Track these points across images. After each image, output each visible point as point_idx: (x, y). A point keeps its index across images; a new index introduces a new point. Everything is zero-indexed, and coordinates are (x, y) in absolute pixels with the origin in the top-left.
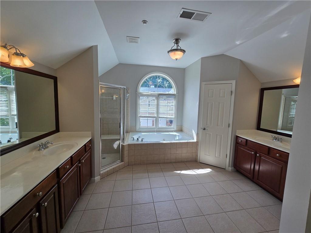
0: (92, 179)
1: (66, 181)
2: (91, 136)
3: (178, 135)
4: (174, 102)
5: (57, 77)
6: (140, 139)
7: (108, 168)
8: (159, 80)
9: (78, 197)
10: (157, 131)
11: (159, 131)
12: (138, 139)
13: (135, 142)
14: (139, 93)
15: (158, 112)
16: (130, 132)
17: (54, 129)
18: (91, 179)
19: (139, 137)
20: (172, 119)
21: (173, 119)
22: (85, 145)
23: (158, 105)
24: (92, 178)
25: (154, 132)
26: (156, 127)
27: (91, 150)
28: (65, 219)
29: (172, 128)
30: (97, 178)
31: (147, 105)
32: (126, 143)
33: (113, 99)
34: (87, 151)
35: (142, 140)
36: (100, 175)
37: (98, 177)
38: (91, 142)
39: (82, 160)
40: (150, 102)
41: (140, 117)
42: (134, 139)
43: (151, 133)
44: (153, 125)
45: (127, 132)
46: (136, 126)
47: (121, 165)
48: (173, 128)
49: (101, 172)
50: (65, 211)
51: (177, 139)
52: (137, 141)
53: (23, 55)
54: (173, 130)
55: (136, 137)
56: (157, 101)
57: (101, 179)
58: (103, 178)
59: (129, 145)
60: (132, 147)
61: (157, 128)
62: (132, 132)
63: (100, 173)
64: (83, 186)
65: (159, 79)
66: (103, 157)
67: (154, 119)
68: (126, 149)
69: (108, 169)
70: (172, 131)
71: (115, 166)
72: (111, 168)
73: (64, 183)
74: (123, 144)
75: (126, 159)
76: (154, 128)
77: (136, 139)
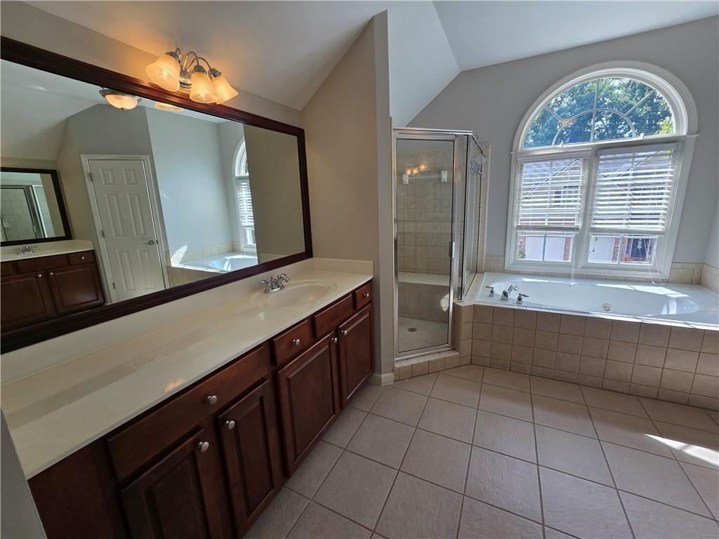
0: (375, 374)
1: (297, 374)
2: (372, 272)
3: (678, 300)
4: (670, 170)
5: (303, 131)
6: (513, 296)
7: (415, 357)
8: (599, 123)
9: (334, 413)
10: (579, 277)
11: (590, 276)
12: (505, 294)
13: (496, 302)
14: (520, 154)
15: (587, 213)
16: (485, 271)
17: (301, 249)
18: (372, 374)
19: (511, 288)
20: (651, 237)
21: (657, 237)
22: (353, 292)
23: (590, 189)
24: (374, 372)
25: (568, 276)
26: (576, 263)
27: (372, 305)
28: (295, 460)
29: (647, 271)
30: (386, 377)
31: (546, 188)
32: (466, 302)
33: (440, 179)
34: (358, 308)
35: (520, 299)
36: (393, 371)
37: (389, 374)
38: (371, 285)
39: (345, 328)
40: (560, 193)
41: (519, 228)
42: (492, 292)
43: (554, 281)
44: (566, 257)
45: (476, 271)
46: (505, 256)
47: (449, 358)
48: (656, 271)
49: (397, 365)
50: (294, 440)
51: (673, 312)
52: (503, 299)
53: (214, 73)
54: (650, 275)
55: (499, 288)
56: (587, 172)
57: (395, 381)
58: (402, 380)
59: (476, 308)
60: (485, 315)
61: (581, 264)
62: (489, 272)
63: (394, 367)
64: (348, 389)
65: (600, 119)
66: (411, 327)
67: (572, 235)
68: (466, 318)
69: (414, 362)
70: (647, 282)
71: (433, 359)
72: (422, 360)
73: (290, 377)
74: (459, 304)
75: (465, 345)
76: (569, 266)
77: (501, 294)
